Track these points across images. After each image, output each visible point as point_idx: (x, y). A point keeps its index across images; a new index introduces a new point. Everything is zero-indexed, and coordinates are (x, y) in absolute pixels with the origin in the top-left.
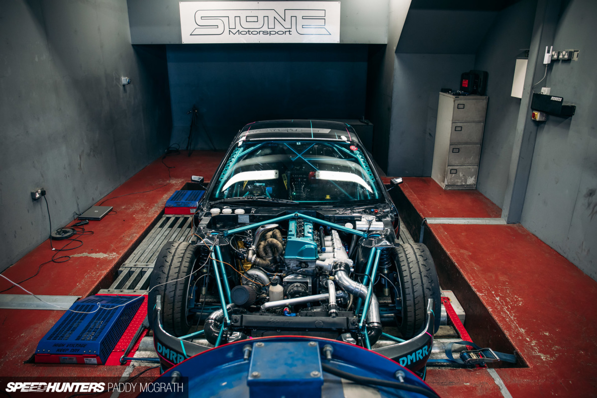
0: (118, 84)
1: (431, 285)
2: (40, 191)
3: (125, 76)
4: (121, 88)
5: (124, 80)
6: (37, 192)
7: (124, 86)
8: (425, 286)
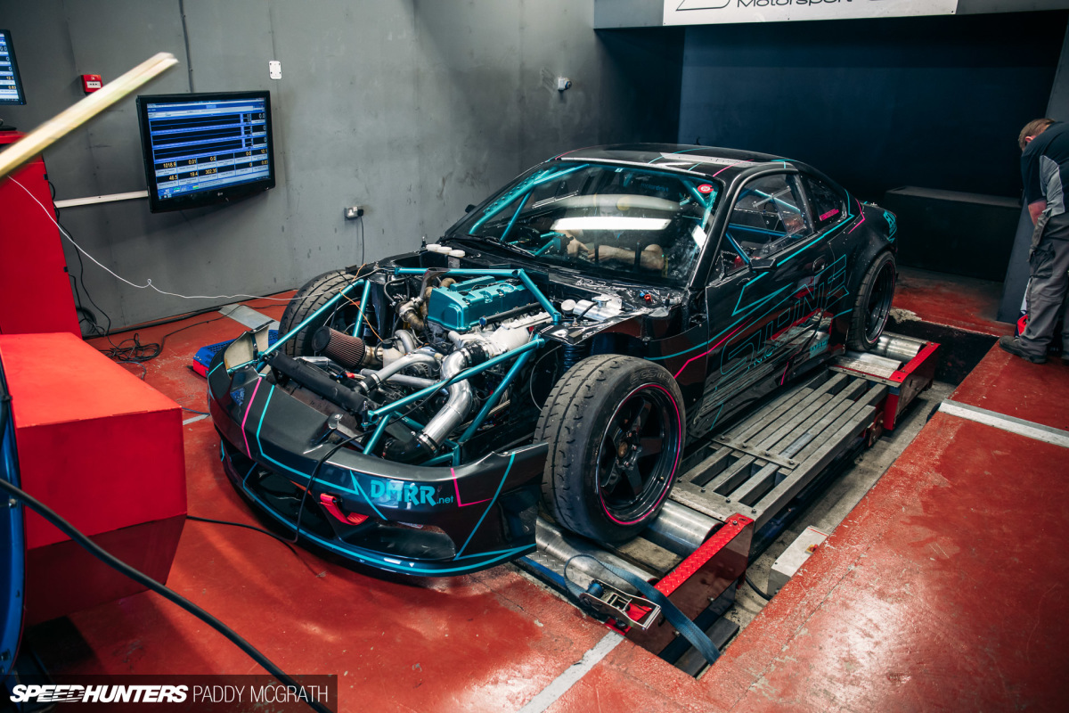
0: (547, 87)
1: (575, 424)
2: (355, 209)
3: (563, 77)
4: (555, 95)
5: (561, 82)
6: (352, 209)
7: (561, 91)
8: (566, 423)
